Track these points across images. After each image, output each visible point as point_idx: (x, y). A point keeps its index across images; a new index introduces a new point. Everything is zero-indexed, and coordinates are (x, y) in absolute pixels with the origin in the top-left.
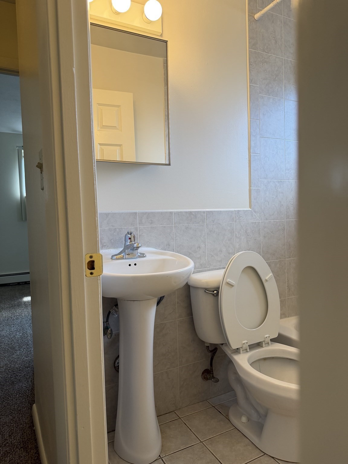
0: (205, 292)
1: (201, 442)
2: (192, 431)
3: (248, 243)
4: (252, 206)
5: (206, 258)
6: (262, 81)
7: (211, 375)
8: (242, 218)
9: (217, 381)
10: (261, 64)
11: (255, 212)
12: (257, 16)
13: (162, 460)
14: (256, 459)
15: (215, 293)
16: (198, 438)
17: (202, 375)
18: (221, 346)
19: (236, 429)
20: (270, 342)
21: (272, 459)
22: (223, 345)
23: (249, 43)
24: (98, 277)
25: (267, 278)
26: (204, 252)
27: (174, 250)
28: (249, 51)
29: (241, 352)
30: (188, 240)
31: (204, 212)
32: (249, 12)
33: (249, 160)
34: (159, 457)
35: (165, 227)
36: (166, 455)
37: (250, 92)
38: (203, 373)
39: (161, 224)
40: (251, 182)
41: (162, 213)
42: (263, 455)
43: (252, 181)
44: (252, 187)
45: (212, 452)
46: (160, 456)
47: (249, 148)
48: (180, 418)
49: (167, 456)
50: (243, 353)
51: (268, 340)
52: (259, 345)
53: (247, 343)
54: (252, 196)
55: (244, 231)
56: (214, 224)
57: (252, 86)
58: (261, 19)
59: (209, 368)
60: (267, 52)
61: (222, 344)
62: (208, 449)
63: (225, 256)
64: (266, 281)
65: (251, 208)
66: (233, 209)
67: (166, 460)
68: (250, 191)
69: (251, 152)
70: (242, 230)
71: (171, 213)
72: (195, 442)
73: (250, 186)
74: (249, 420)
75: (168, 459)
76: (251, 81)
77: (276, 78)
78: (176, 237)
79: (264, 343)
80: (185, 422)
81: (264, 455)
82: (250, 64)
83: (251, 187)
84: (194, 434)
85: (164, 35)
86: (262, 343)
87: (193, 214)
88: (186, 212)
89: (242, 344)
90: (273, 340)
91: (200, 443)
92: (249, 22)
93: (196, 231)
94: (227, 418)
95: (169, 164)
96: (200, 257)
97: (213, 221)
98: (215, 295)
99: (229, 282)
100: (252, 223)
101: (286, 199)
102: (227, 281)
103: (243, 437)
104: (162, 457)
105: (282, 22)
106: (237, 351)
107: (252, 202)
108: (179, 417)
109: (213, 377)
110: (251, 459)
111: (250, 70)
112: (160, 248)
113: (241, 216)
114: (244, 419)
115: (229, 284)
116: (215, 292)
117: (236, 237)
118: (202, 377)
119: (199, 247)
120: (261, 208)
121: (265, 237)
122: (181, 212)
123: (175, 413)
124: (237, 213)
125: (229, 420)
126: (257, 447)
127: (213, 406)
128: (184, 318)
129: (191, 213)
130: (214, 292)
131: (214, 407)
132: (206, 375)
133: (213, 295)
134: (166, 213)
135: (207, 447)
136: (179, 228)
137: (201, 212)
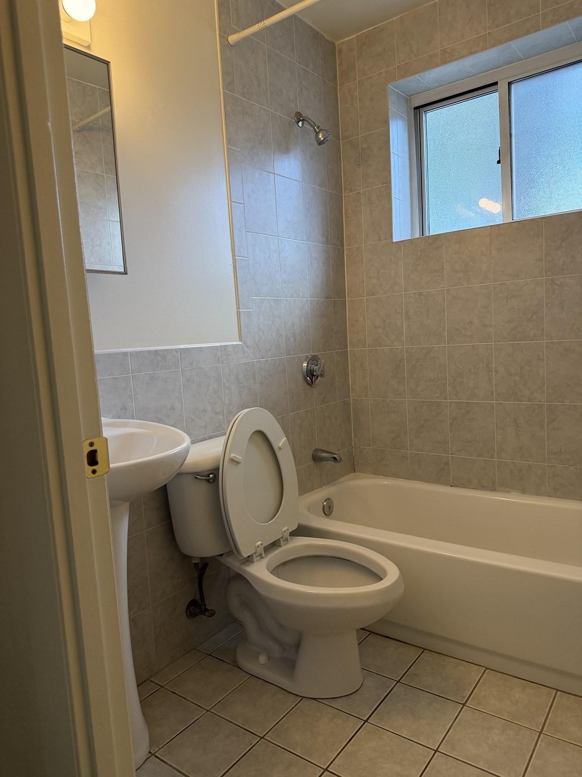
0: (196, 478)
1: (208, 711)
2: (188, 700)
3: (241, 394)
4: (243, 339)
5: (185, 424)
6: (244, 143)
7: (203, 607)
8: (230, 356)
9: (213, 614)
10: (241, 116)
11: (247, 347)
12: (233, 39)
13: (156, 757)
14: (293, 708)
15: (212, 478)
16: (201, 707)
17: (187, 611)
18: (219, 558)
19: (252, 677)
20: (289, 537)
21: (315, 702)
22: (224, 555)
23: (224, 80)
24: (104, 477)
25: (280, 445)
26: (180, 415)
27: (133, 416)
28: (224, 92)
29: (255, 560)
30: (155, 398)
31: (176, 350)
32: (220, 31)
33: (234, 267)
34: (150, 755)
35: (116, 379)
36: (160, 747)
37: (228, 159)
38: (188, 608)
39: (110, 375)
40: (240, 301)
41: (109, 355)
42: (300, 701)
43: (240, 299)
44: (241, 308)
45: (229, 720)
46: (150, 752)
47: (232, 247)
48: (162, 687)
49: (162, 747)
50: (257, 560)
51: (287, 535)
52: (275, 545)
53: (262, 544)
54: (242, 323)
55: (235, 377)
56: (192, 369)
57: (232, 149)
58: (238, 44)
59: (198, 598)
60: (248, 97)
61: (221, 555)
62: (221, 717)
63: (210, 418)
64: (280, 448)
65: (241, 342)
66: (217, 344)
67: (162, 755)
68: (238, 314)
69: (236, 255)
70: (232, 376)
71: (125, 354)
72: (199, 715)
73: (238, 307)
74: (269, 658)
75: (164, 752)
76: (229, 141)
77: (263, 141)
78: (136, 394)
79: (281, 540)
80: (173, 691)
81: (302, 699)
82: (226, 115)
83: (239, 309)
84: (192, 703)
85: (92, 47)
86: (280, 541)
87: (161, 353)
88: (149, 351)
89: (256, 547)
90: (294, 534)
91: (206, 714)
92: (221, 46)
93: (166, 381)
94: (234, 666)
95: (125, 273)
96: (175, 423)
97: (191, 364)
98: (211, 481)
99: (234, 459)
100: (245, 364)
101: (285, 327)
102: (231, 457)
103: (267, 684)
104: (155, 753)
105: (265, 54)
106: (249, 560)
107: (242, 332)
108: (159, 685)
109: (207, 610)
110: (287, 710)
111: (226, 124)
112: (111, 416)
113: (229, 353)
114: (263, 659)
115: (235, 462)
116: (211, 476)
117: (224, 386)
118: (187, 615)
119: (173, 408)
120: (255, 341)
121: (261, 384)
122: (141, 352)
123: (151, 681)
124: (223, 349)
125: (239, 668)
126: (290, 693)
127: (208, 655)
128: (156, 526)
129: (156, 352)
130: (209, 476)
131: (210, 655)
132: (193, 609)
133: (208, 481)
134: (117, 354)
135: (219, 716)
136: (139, 378)
137: (171, 350)
